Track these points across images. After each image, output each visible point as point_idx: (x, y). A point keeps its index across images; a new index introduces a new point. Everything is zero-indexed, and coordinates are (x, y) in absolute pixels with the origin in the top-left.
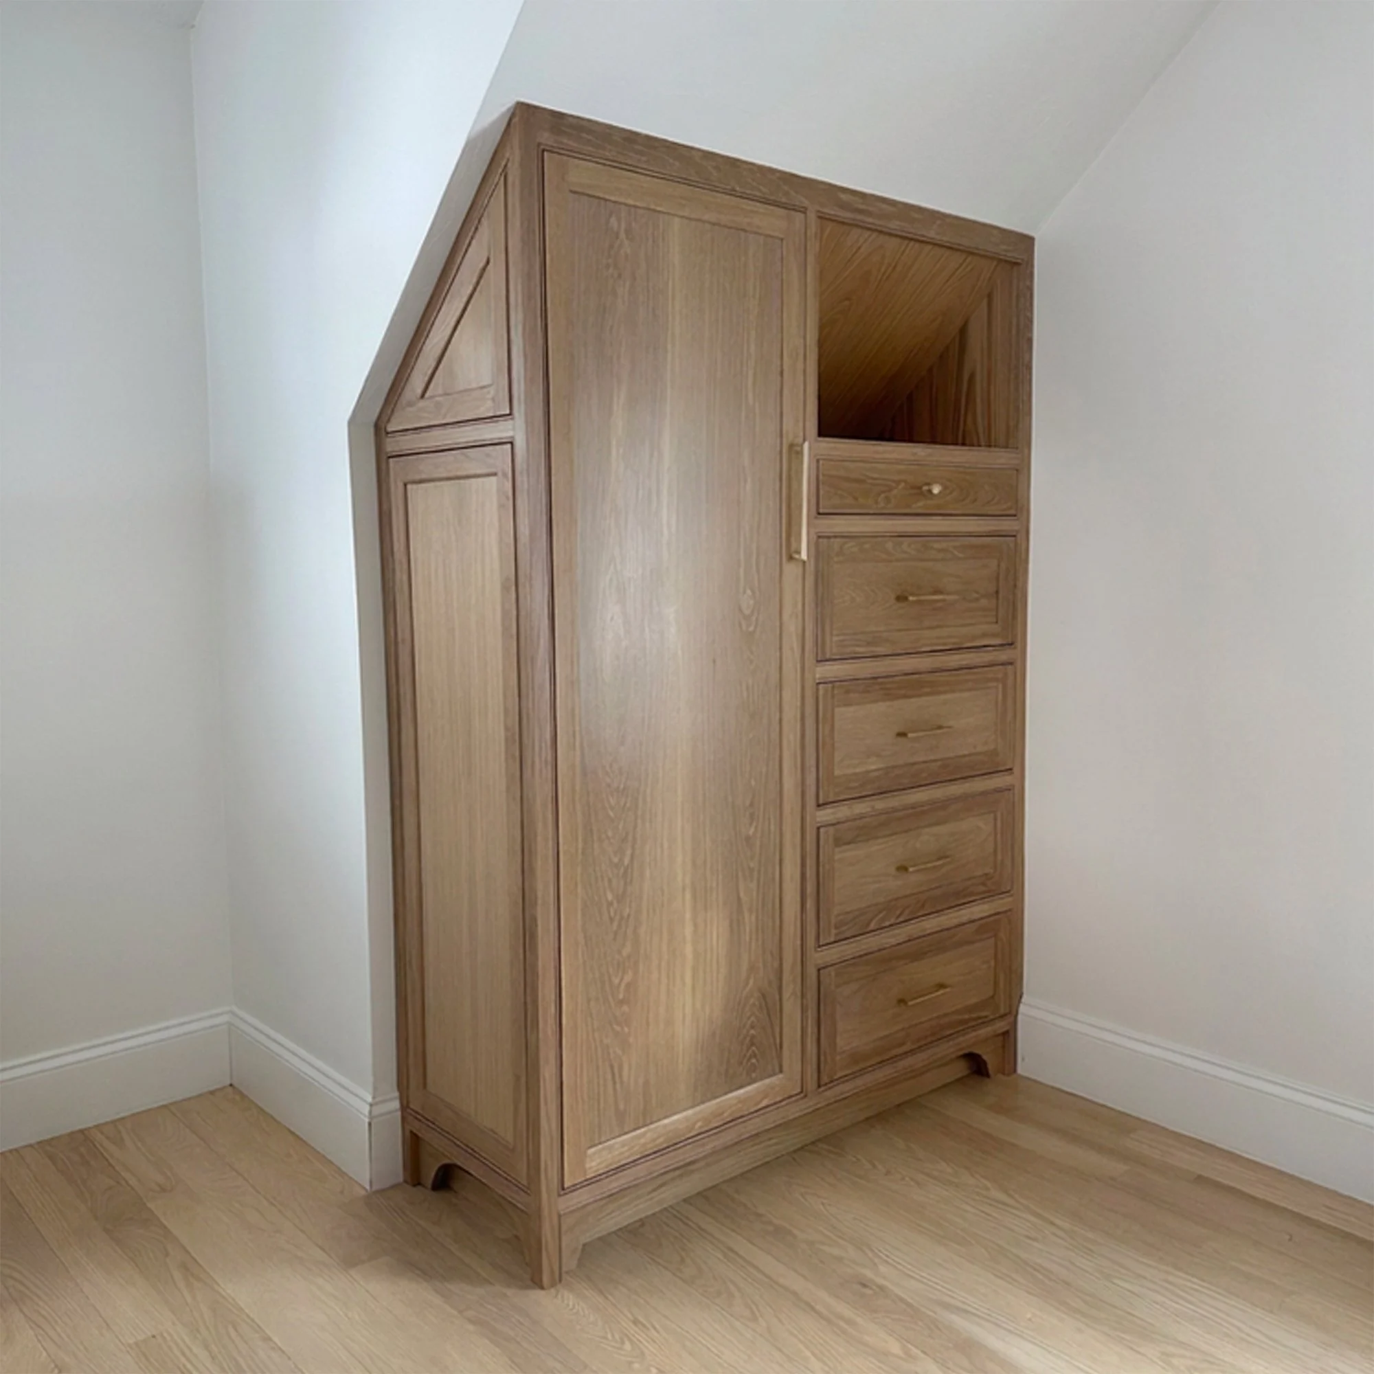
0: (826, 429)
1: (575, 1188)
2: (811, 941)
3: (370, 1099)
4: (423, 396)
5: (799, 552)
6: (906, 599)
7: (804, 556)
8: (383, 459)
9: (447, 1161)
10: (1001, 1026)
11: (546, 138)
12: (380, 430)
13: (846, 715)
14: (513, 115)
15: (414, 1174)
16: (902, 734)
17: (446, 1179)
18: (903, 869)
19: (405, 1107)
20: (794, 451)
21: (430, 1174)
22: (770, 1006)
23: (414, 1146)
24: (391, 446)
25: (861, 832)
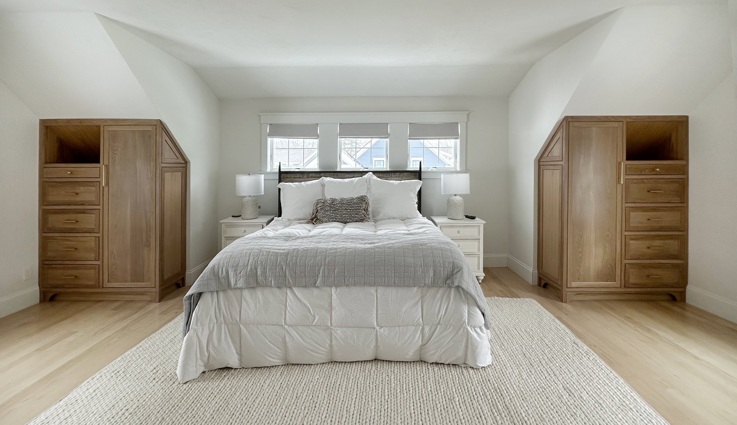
0: (628, 159)
1: (569, 288)
2: (623, 257)
3: (532, 269)
4: (547, 156)
5: (621, 182)
6: (650, 191)
7: (622, 183)
8: (539, 166)
9: (546, 282)
10: (681, 290)
11: (570, 120)
12: (539, 161)
13: (632, 214)
14: (564, 118)
15: (539, 285)
16: (649, 219)
17: (545, 286)
18: (649, 248)
19: (539, 272)
20: (620, 163)
21: (542, 285)
22: (613, 268)
23: (540, 279)
24: (541, 163)
25: (636, 239)
